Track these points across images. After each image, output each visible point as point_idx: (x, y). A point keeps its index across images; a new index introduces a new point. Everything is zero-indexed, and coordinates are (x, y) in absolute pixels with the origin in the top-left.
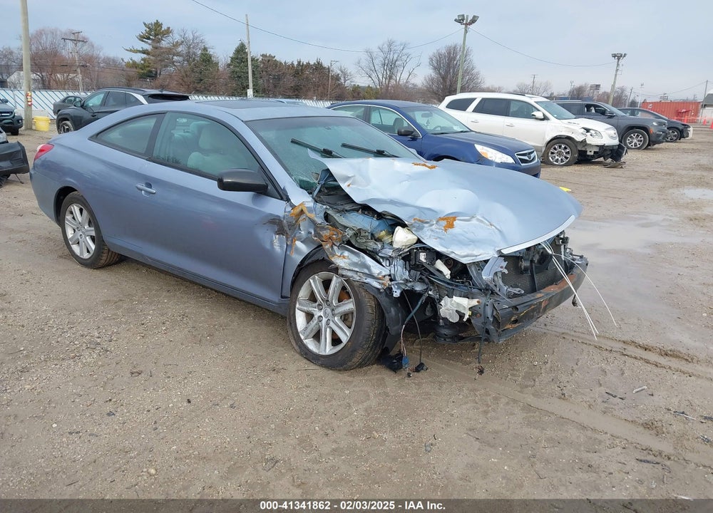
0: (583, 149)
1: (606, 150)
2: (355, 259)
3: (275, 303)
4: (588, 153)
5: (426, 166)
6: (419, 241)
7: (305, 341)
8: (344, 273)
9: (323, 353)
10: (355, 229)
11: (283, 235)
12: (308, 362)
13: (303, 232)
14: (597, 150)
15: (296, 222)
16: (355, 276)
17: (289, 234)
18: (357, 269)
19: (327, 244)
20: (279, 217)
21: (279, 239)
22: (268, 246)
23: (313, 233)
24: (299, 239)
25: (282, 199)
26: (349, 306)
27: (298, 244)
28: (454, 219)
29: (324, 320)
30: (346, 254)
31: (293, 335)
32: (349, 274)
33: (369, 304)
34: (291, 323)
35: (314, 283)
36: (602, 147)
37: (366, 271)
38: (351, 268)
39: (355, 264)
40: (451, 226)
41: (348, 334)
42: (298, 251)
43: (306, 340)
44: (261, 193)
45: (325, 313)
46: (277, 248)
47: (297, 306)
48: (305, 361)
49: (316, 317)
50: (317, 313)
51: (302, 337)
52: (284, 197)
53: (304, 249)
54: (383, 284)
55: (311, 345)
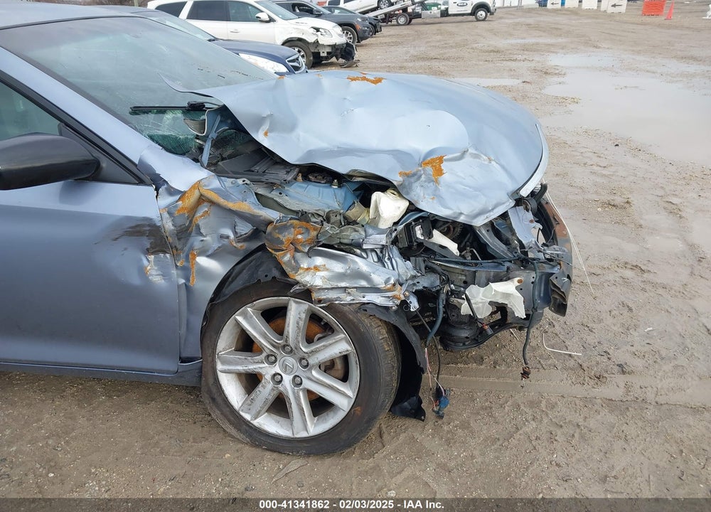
0: (316, 51)
1: (337, 49)
2: (338, 267)
3: (168, 372)
4: (322, 55)
5: (368, 80)
6: (412, 208)
7: (256, 423)
8: (323, 296)
9: (304, 434)
10: (320, 213)
11: (165, 252)
12: (275, 455)
13: (208, 238)
14: (329, 50)
15: (191, 222)
16: (343, 295)
17: (179, 247)
18: (343, 284)
19: (285, 255)
20: (151, 219)
21: (157, 262)
22: (135, 280)
23: (232, 236)
24: (203, 252)
25: (141, 182)
26: (339, 346)
27: (203, 261)
28: (441, 160)
29: (287, 379)
30: (319, 261)
31: (225, 416)
32: (332, 295)
33: (380, 336)
34: (213, 399)
35: (249, 319)
36: (334, 46)
37: (364, 283)
38: (335, 284)
39: (342, 276)
40: (440, 172)
41: (350, 393)
42: (204, 273)
43: (258, 420)
44: (87, 179)
45: (285, 368)
46: (156, 278)
47: (219, 366)
48: (268, 455)
49: (268, 377)
50: (267, 371)
51: (247, 417)
52: (147, 179)
53: (215, 268)
54: (394, 297)
55: (270, 425)
